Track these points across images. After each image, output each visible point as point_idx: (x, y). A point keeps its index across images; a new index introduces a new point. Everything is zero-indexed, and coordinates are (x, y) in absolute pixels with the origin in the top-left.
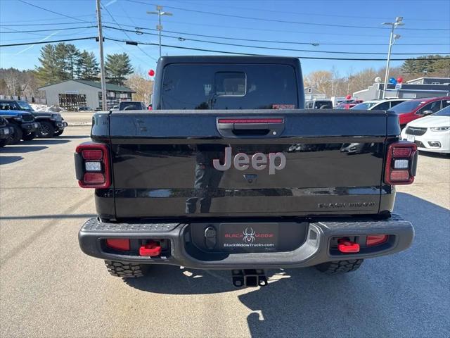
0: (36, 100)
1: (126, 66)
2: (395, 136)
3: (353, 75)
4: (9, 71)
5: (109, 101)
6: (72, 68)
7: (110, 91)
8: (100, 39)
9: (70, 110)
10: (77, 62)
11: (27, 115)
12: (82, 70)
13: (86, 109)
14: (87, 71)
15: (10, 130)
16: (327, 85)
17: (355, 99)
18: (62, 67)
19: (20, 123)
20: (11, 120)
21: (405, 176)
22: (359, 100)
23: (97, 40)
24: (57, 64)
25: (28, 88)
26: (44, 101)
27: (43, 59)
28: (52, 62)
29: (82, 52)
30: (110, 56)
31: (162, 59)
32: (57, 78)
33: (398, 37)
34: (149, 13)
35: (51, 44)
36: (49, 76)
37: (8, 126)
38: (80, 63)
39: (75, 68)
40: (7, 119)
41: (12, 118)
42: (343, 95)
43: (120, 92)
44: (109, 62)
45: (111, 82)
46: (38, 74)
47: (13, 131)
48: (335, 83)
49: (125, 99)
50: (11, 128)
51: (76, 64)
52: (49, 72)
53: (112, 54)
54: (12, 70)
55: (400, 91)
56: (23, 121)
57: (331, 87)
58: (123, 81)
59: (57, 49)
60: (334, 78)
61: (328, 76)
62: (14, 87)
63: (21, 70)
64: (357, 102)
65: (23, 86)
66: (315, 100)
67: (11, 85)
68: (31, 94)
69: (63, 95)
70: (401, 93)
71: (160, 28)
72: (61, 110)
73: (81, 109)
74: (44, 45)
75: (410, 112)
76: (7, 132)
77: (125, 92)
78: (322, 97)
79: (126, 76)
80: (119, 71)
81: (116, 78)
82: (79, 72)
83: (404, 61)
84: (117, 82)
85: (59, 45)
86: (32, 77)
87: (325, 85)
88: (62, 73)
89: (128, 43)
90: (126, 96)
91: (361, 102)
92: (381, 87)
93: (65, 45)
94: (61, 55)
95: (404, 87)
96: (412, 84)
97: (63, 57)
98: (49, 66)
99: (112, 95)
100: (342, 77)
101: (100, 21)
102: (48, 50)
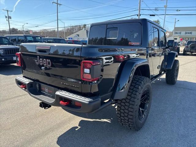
8: (139, 15)
71: (166, 7)
101: (140, 7)
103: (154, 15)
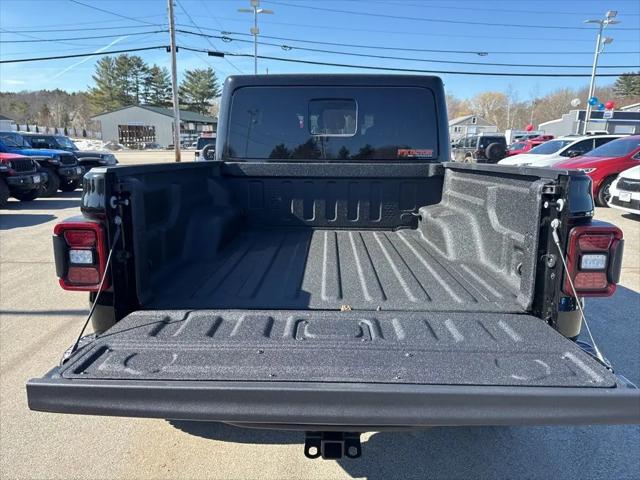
0: (89, 133)
1: (211, 87)
2: (585, 213)
3: (540, 98)
4: (53, 92)
5: (187, 135)
6: (137, 90)
7: (188, 122)
8: (172, 49)
9: (132, 148)
10: (144, 81)
11: (66, 156)
12: (150, 91)
13: (155, 146)
14: (158, 93)
15: (42, 177)
16: (500, 113)
17: (542, 134)
18: (124, 88)
19: (57, 167)
20: (45, 163)
21: (600, 282)
22: (547, 134)
23: (169, 51)
24: (118, 84)
25: (78, 118)
26: (98, 134)
27: (98, 77)
28: (110, 81)
29: (151, 66)
30: (189, 73)
31: (230, 80)
32: (117, 103)
33: (609, 41)
34: (239, 11)
35: (109, 55)
36: (106, 100)
37: (39, 172)
38: (148, 82)
39: (142, 88)
40: (38, 161)
41: (46, 161)
42: (523, 127)
43: (203, 123)
44: (187, 81)
45: (190, 109)
46: (92, 98)
47: (46, 179)
48: (511, 110)
49: (210, 132)
50: (44, 174)
51: (142, 83)
52: (107, 95)
53: (192, 70)
54: (59, 92)
55: (610, 122)
56: (61, 164)
57: (506, 116)
58: (206, 107)
59: (117, 63)
60: (511, 102)
61: (501, 99)
62: (60, 116)
63: (70, 91)
64: (545, 138)
65: (71, 114)
66: (481, 135)
67: (55, 112)
68: (82, 125)
69: (124, 127)
70: (611, 125)
72: (120, 148)
73: (148, 146)
74: (100, 57)
75: (625, 155)
76: (37, 179)
77: (209, 124)
78: (491, 131)
79: (210, 101)
80: (202, 93)
81: (198, 103)
82: (147, 94)
83: (618, 78)
84: (199, 109)
85: (120, 58)
86: (84, 101)
87: (496, 113)
88: (124, 97)
89: (211, 54)
90: (211, 128)
91: (551, 137)
92: (582, 116)
93: (128, 57)
94: (122, 71)
95: (616, 115)
96: (628, 111)
97: (125, 74)
98: (107, 87)
99: (191, 127)
100: (522, 102)
101: (172, 23)
102: (106, 65)
103: (221, 55)
